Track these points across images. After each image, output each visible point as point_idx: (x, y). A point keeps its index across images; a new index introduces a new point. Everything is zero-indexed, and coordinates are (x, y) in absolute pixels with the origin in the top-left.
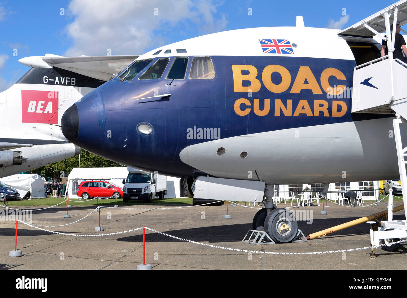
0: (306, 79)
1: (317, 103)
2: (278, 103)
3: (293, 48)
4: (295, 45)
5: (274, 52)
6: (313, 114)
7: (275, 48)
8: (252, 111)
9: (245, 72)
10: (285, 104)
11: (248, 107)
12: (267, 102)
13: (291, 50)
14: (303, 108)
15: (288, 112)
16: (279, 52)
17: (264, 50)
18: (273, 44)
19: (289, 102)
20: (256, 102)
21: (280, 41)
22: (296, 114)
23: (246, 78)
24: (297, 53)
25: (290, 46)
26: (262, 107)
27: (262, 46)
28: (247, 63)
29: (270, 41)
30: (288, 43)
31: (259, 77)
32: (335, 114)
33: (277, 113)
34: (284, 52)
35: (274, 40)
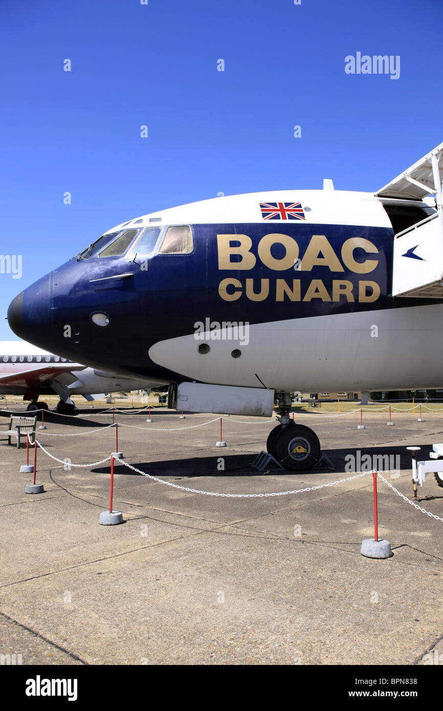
0: (320, 251)
1: (336, 283)
2: (281, 284)
3: (304, 212)
4: (308, 209)
5: (277, 217)
6: (332, 299)
7: (280, 213)
8: (244, 295)
9: (234, 244)
10: (291, 286)
11: (238, 289)
12: (265, 283)
13: (303, 215)
14: (317, 291)
15: (295, 297)
16: (284, 218)
17: (264, 215)
18: (279, 208)
19: (297, 283)
20: (250, 282)
21: (287, 204)
22: (307, 299)
23: (236, 251)
24: (310, 219)
25: (302, 211)
26: (257, 289)
27: (262, 210)
28: (239, 233)
29: (275, 204)
30: (300, 206)
31: (254, 250)
32: (363, 298)
33: (280, 298)
34: (291, 217)
35: (281, 204)
